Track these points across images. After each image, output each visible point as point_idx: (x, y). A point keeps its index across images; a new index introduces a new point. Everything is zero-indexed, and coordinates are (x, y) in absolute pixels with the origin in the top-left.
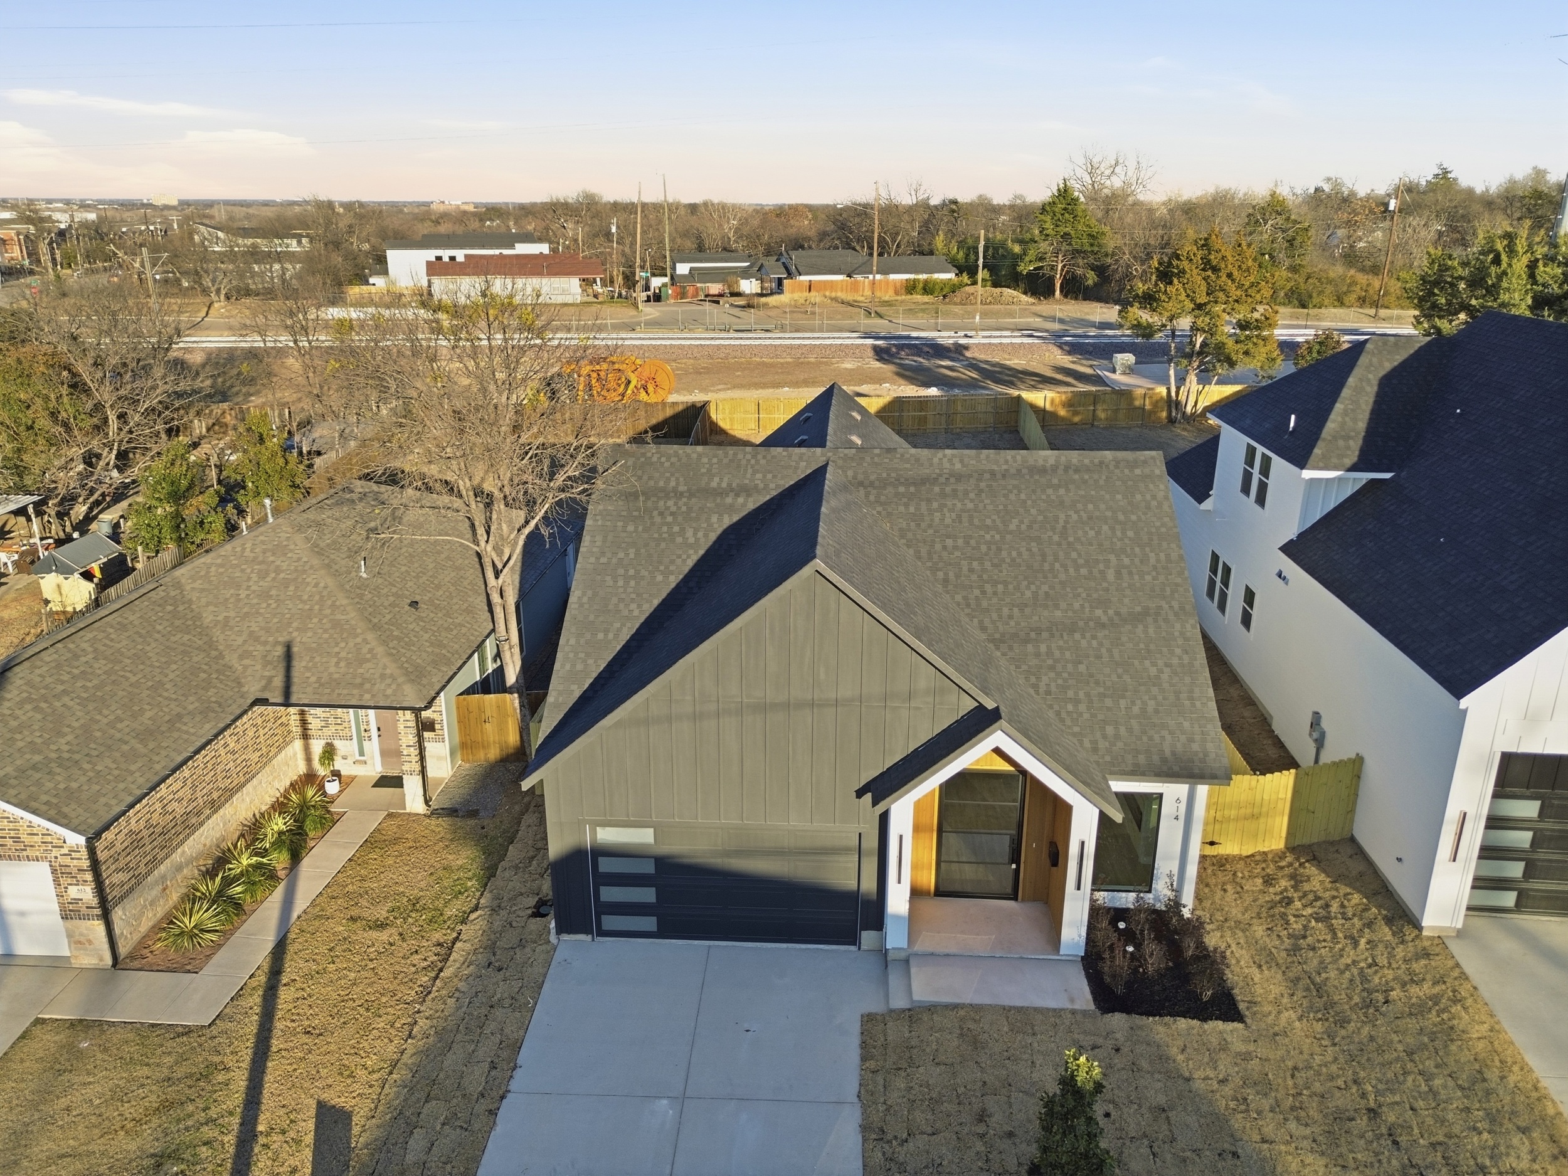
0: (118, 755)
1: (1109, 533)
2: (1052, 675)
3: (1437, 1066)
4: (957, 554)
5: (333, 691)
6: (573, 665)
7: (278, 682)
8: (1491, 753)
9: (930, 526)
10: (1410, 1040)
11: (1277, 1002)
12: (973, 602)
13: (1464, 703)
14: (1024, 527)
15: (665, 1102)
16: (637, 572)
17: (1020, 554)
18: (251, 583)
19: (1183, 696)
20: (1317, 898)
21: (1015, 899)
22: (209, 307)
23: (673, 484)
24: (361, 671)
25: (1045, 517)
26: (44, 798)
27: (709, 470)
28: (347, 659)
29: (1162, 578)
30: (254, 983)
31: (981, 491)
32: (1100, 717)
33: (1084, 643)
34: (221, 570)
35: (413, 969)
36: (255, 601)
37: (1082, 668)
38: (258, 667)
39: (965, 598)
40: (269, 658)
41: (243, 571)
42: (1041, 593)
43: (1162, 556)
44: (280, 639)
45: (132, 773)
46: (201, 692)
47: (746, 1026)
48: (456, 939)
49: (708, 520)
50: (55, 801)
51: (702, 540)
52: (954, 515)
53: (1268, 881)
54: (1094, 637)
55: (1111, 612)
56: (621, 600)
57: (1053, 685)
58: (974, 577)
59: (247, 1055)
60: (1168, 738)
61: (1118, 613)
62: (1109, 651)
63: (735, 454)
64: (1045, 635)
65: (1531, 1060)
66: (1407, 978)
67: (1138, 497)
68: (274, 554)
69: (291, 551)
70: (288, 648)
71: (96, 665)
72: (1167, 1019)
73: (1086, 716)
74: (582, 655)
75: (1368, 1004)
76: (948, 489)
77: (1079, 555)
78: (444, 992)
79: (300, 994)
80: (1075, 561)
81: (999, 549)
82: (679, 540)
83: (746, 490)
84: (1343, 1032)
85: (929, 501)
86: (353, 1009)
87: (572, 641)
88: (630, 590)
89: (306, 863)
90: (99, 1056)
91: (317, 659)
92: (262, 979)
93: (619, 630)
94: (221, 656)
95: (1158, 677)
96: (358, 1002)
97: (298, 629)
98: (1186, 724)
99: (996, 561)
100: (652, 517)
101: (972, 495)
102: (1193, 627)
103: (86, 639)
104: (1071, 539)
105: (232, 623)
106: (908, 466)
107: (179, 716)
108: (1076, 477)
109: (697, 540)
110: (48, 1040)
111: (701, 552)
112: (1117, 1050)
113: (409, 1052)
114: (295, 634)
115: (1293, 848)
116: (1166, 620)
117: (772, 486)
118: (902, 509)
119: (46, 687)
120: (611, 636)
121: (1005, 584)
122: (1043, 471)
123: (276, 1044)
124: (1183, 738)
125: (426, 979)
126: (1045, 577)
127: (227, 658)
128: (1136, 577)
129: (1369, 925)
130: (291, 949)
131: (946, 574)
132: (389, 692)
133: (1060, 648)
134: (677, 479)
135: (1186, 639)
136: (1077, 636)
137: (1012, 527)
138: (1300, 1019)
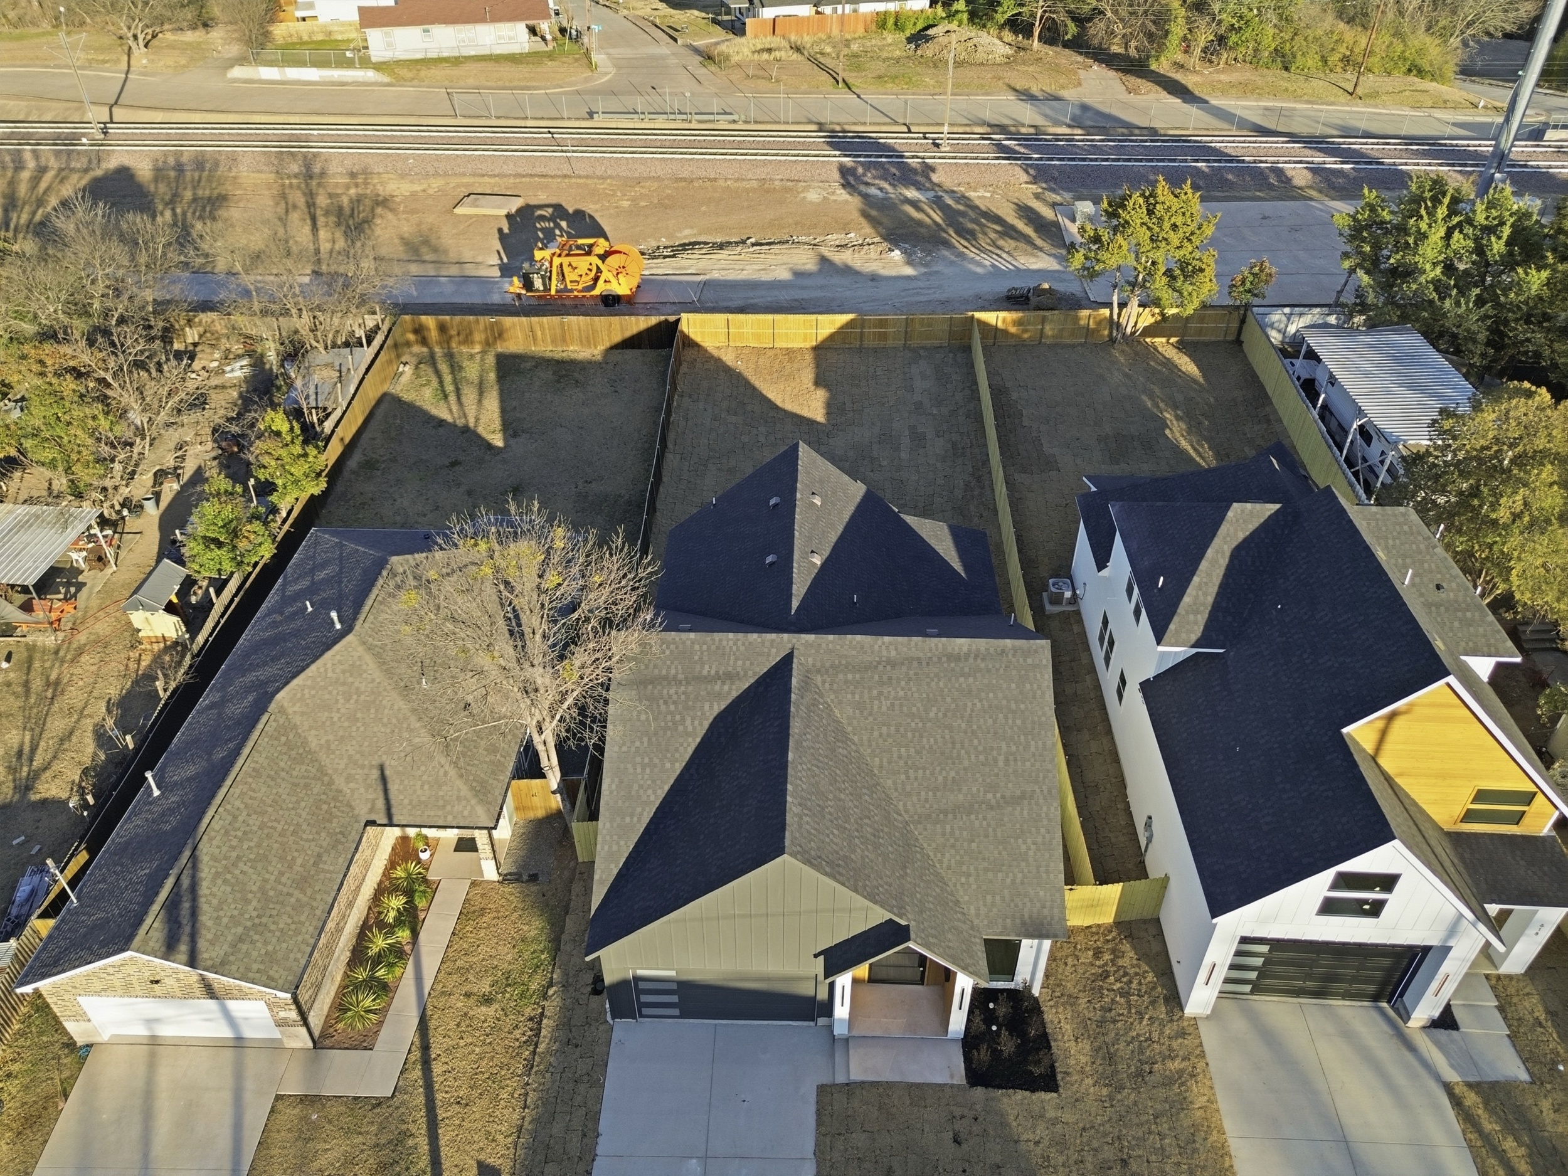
0: (289, 909)
1: (1003, 721)
2: (953, 852)
3: (1169, 1129)
4: (890, 740)
5: (423, 812)
6: (610, 847)
7: (380, 803)
8: (1234, 937)
9: (870, 715)
10: (1158, 1106)
11: (1082, 1072)
12: (899, 786)
13: (1215, 921)
14: (940, 714)
15: (694, 1161)
16: (651, 759)
17: (936, 742)
18: (340, 706)
19: (1042, 869)
20: (1126, 974)
21: (921, 982)
22: (129, 56)
23: (673, 672)
24: (441, 793)
25: (957, 706)
26: (255, 967)
27: (701, 658)
28: (429, 783)
29: (1038, 764)
30: (412, 1058)
31: (910, 680)
32: (984, 887)
33: (977, 823)
34: (313, 692)
35: (517, 1044)
36: (346, 724)
37: (974, 845)
38: (362, 790)
39: (895, 783)
40: (369, 782)
41: (330, 693)
42: (950, 778)
43: (1040, 743)
44: (374, 763)
45: (303, 924)
46: (327, 825)
47: (743, 1097)
48: (542, 1014)
49: (702, 708)
50: (262, 967)
51: (698, 728)
52: (888, 703)
53: (1097, 954)
54: (985, 818)
55: (998, 795)
56: (641, 786)
57: (953, 861)
58: (901, 763)
59: (423, 1122)
60: (1028, 904)
61: (1003, 797)
62: (995, 830)
63: (721, 640)
64: (950, 816)
65: (1227, 1125)
66: (1167, 1053)
67: (1028, 686)
68: (351, 675)
69: (365, 671)
70: (382, 768)
71: (251, 822)
72: (1011, 1091)
73: (974, 887)
74: (615, 837)
75: (1139, 1074)
76: (885, 677)
77: (980, 743)
78: (542, 1067)
79: (445, 1067)
80: (976, 748)
81: (921, 736)
82: (681, 728)
83: (729, 677)
84: (1119, 1097)
85: (870, 688)
86: (484, 1081)
87: (608, 825)
88: (646, 777)
89: (422, 936)
90: (327, 1126)
91: (406, 782)
92: (417, 1054)
93: (641, 814)
94: (331, 782)
95: (1026, 853)
96: (486, 1076)
97: (385, 753)
98: (1042, 893)
99: (918, 748)
100: (659, 706)
101: (903, 683)
102: (1056, 808)
103: (236, 796)
104: (975, 727)
105: (333, 747)
106: (854, 653)
107: (319, 856)
108: (983, 665)
109: (694, 728)
110: (291, 1113)
111: (698, 740)
112: (976, 1119)
113: (527, 1119)
114: (384, 757)
115: (1117, 924)
116: (1037, 804)
117: (750, 673)
118: (849, 696)
119: (225, 858)
120: (635, 819)
121: (924, 769)
122: (957, 658)
123: (441, 1113)
124: (1038, 905)
125: (527, 1053)
126: (954, 763)
127: (337, 782)
128: (1019, 763)
129: (1153, 1003)
130: (432, 1024)
131: (881, 761)
132: (466, 813)
133: (960, 828)
134: (676, 668)
135: (1050, 820)
136: (973, 817)
137: (932, 715)
138: (1094, 1085)
